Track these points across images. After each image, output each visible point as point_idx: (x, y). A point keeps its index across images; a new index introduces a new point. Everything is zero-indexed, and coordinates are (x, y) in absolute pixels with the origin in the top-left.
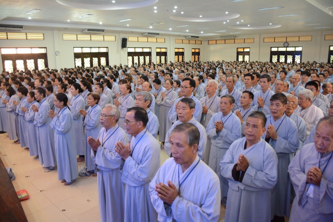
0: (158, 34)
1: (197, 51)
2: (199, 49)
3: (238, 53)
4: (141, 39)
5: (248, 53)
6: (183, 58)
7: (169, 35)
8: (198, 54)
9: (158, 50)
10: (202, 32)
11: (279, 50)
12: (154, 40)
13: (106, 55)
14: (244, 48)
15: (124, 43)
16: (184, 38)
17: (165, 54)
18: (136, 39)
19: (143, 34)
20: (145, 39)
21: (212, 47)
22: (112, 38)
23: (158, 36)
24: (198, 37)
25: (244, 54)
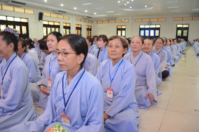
0: (65, 12)
1: (90, 27)
2: (91, 26)
3: (118, 29)
4: (53, 15)
5: (124, 29)
6: (81, 31)
7: (72, 14)
8: (90, 30)
9: (65, 25)
10: (95, 14)
11: (145, 27)
12: (62, 17)
13: (26, 24)
14: (121, 26)
15: (41, 16)
16: (82, 18)
17: (69, 28)
18: (49, 15)
19: (54, 12)
20: (56, 16)
21: (100, 25)
22: (31, 12)
23: (64, 14)
24: (91, 18)
25: (122, 30)
